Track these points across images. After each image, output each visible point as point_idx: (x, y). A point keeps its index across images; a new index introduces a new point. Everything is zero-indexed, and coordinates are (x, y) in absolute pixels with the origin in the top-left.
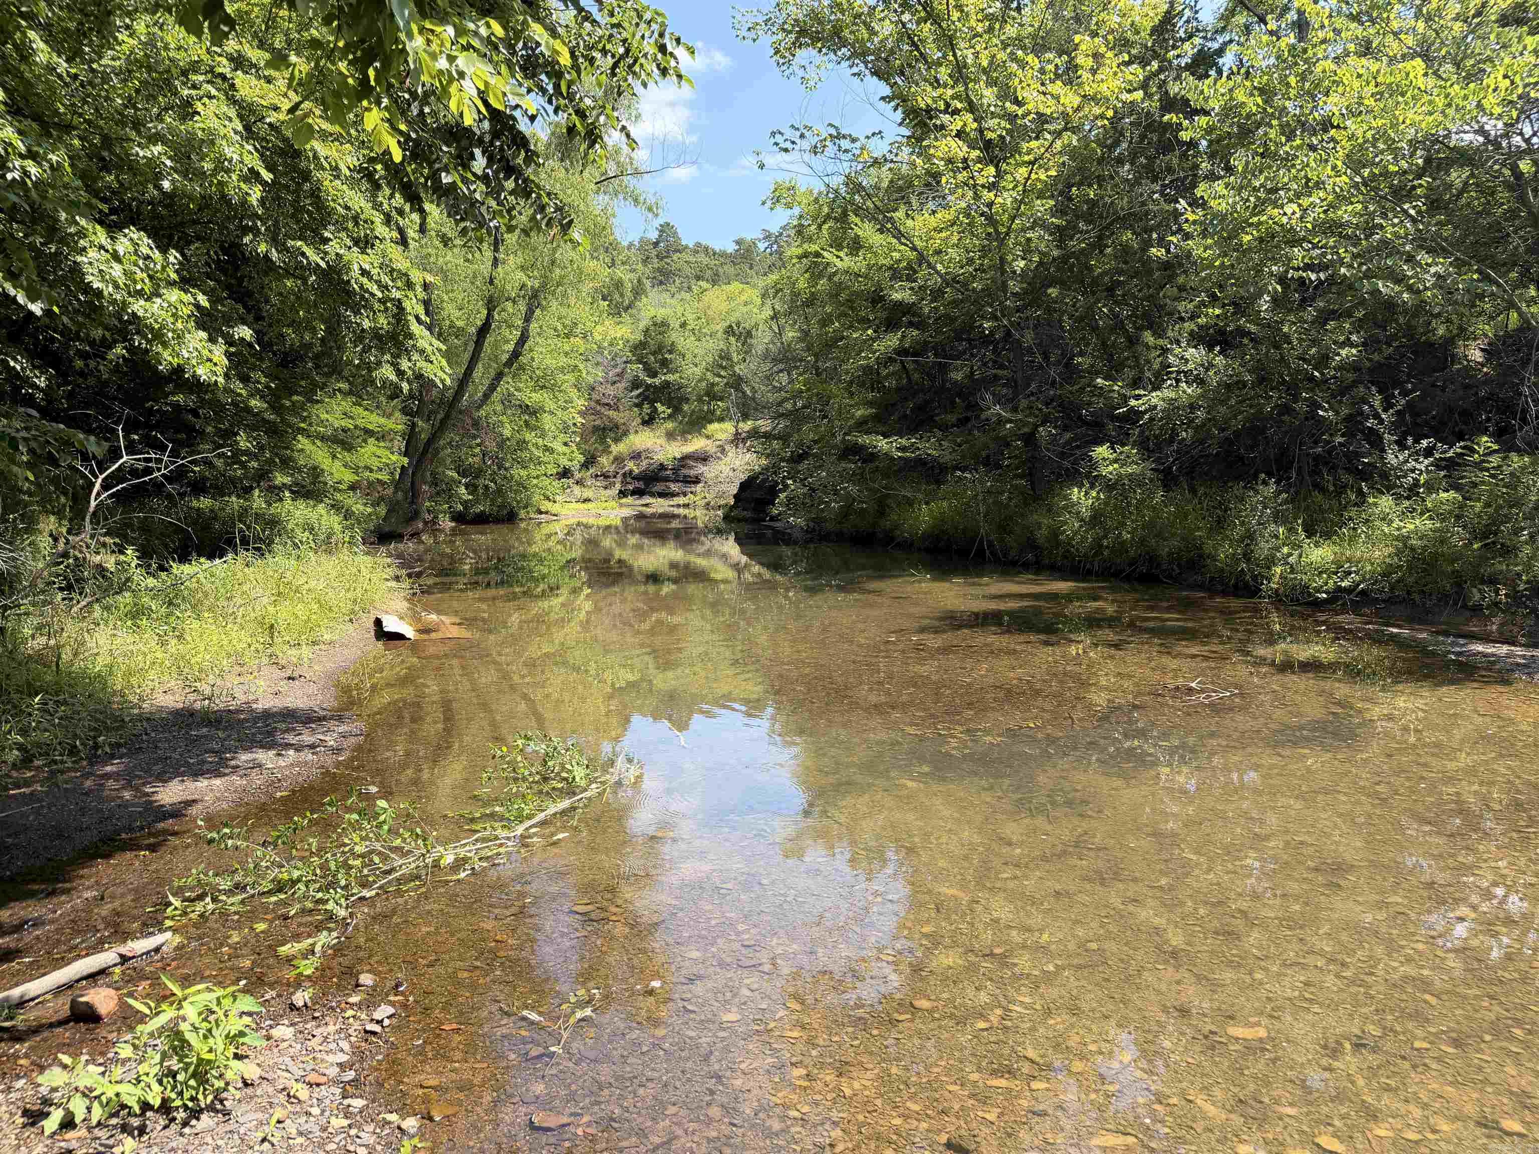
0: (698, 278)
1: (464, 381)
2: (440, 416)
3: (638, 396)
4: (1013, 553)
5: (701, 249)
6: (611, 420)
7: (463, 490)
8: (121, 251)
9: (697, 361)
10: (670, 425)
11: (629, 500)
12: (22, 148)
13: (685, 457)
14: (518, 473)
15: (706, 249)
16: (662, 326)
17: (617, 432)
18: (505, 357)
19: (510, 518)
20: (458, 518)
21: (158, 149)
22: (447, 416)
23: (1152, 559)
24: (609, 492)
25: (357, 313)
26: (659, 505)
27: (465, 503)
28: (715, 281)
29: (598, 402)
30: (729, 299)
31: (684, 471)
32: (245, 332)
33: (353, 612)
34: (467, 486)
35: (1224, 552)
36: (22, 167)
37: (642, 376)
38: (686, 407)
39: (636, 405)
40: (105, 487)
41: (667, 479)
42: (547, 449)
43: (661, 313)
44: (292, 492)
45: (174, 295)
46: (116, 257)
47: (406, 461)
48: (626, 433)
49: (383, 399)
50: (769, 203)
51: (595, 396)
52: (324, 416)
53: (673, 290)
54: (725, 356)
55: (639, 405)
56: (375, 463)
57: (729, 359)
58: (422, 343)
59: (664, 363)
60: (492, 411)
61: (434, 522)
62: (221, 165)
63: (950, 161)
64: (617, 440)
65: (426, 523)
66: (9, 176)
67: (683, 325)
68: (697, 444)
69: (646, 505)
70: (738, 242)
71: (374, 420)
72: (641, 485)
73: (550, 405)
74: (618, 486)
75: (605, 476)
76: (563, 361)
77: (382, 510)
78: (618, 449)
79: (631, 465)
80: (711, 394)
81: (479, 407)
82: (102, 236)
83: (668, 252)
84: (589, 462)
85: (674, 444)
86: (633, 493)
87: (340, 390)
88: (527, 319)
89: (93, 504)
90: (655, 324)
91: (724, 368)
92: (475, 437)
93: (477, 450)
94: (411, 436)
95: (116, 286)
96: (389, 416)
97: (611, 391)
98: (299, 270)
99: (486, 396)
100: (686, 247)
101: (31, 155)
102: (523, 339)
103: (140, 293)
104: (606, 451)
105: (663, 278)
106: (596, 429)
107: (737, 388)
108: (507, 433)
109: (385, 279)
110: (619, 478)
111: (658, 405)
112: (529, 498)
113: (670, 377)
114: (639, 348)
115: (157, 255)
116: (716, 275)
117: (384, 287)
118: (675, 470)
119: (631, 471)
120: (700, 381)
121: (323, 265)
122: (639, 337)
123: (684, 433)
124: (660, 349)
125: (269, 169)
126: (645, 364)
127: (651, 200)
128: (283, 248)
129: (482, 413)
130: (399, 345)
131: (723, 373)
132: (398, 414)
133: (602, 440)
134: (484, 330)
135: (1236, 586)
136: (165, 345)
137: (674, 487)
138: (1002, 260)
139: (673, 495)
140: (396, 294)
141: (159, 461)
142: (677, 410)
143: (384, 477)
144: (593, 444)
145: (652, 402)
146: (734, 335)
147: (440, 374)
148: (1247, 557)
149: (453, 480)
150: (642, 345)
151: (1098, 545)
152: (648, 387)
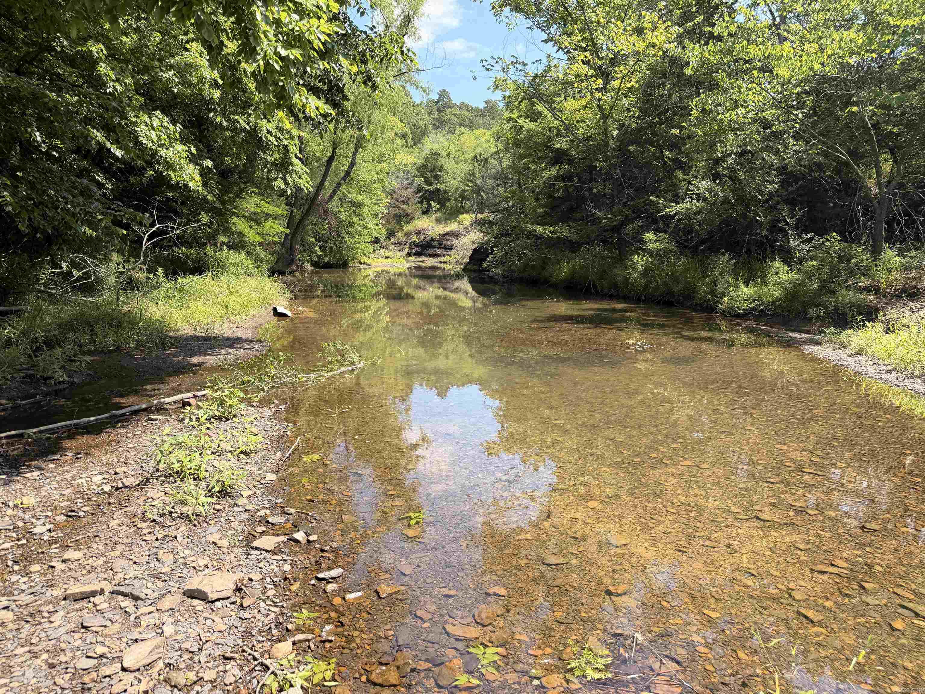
0: (461, 125)
1: (319, 187)
2: (306, 207)
3: (420, 197)
4: (606, 290)
5: (464, 106)
6: (404, 210)
7: (318, 249)
8: (155, 125)
9: (455, 176)
10: (438, 215)
11: (412, 258)
12: (114, 78)
13: (445, 234)
14: (349, 240)
15: (467, 106)
16: (436, 155)
17: (407, 218)
18: (342, 174)
19: (344, 265)
20: (315, 264)
21: (171, 73)
22: (310, 207)
23: (670, 293)
24: (402, 253)
25: (265, 153)
26: (430, 262)
27: (319, 257)
28: (471, 127)
29: (397, 200)
30: (477, 139)
31: (444, 242)
32: (208, 163)
33: (262, 303)
34: (320, 247)
35: (703, 289)
36: (114, 86)
37: (424, 185)
38: (448, 204)
39: (419, 202)
40: (148, 240)
41: (434, 247)
42: (366, 227)
43: (436, 147)
44: (228, 246)
45: (180, 147)
46: (153, 128)
47: (288, 231)
48: (412, 219)
49: (275, 197)
50: (492, 88)
51: (395, 196)
52: (245, 205)
53: (444, 132)
54: (471, 174)
55: (421, 203)
56: (272, 232)
57: (475, 176)
58: (297, 169)
59: (436, 177)
60: (334, 204)
61: (302, 266)
62: (201, 80)
63: (578, 76)
64: (407, 223)
65: (298, 266)
66: (108, 91)
67: (449, 154)
68: (453, 226)
69: (422, 261)
70: (486, 102)
71: (271, 209)
72: (420, 249)
73: (367, 201)
74: (407, 250)
75: (400, 244)
76: (375, 177)
77: (274, 258)
78: (408, 228)
79: (414, 238)
80: (463, 196)
81: (327, 203)
82: (146, 118)
83: (444, 108)
84: (391, 235)
85: (441, 226)
86: (415, 254)
87: (254, 192)
88: (355, 154)
89: (144, 247)
90: (432, 154)
91: (471, 181)
92: (325, 219)
93: (326, 227)
94: (290, 218)
95: (153, 142)
96: (279, 207)
97: (404, 193)
98: (236, 130)
99: (331, 197)
100: (455, 105)
101: (117, 80)
102: (353, 164)
103: (162, 146)
104: (401, 229)
105: (439, 124)
106: (395, 216)
107: (478, 193)
108: (343, 217)
109: (279, 135)
110: (408, 246)
111: (432, 202)
112: (354, 254)
113: (439, 186)
114: (422, 169)
115: (171, 127)
116: (472, 123)
117: (278, 139)
118: (440, 241)
119: (415, 241)
120: (456, 189)
121: (248, 128)
122: (422, 161)
123: (446, 220)
124: (433, 169)
125: (222, 79)
126: (425, 178)
127: (426, 86)
128: (228, 120)
129: (330, 205)
130: (286, 169)
131: (470, 184)
132: (283, 205)
133: (399, 223)
134: (331, 160)
135: (707, 307)
136: (175, 171)
137: (439, 251)
138: (606, 130)
139: (438, 256)
140: (285, 142)
141: (172, 228)
142: (443, 205)
143: (276, 239)
144: (393, 225)
145: (428, 200)
146: (477, 161)
147: (307, 185)
148: (712, 292)
149: (313, 243)
150: (424, 166)
151: (646, 286)
152: (427, 191)
